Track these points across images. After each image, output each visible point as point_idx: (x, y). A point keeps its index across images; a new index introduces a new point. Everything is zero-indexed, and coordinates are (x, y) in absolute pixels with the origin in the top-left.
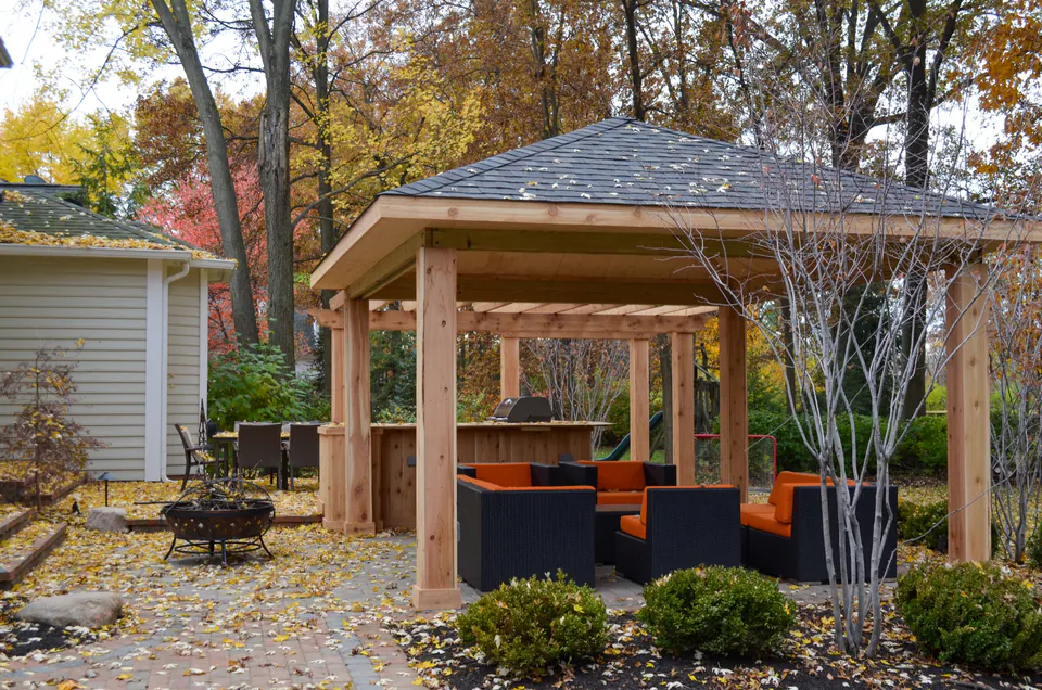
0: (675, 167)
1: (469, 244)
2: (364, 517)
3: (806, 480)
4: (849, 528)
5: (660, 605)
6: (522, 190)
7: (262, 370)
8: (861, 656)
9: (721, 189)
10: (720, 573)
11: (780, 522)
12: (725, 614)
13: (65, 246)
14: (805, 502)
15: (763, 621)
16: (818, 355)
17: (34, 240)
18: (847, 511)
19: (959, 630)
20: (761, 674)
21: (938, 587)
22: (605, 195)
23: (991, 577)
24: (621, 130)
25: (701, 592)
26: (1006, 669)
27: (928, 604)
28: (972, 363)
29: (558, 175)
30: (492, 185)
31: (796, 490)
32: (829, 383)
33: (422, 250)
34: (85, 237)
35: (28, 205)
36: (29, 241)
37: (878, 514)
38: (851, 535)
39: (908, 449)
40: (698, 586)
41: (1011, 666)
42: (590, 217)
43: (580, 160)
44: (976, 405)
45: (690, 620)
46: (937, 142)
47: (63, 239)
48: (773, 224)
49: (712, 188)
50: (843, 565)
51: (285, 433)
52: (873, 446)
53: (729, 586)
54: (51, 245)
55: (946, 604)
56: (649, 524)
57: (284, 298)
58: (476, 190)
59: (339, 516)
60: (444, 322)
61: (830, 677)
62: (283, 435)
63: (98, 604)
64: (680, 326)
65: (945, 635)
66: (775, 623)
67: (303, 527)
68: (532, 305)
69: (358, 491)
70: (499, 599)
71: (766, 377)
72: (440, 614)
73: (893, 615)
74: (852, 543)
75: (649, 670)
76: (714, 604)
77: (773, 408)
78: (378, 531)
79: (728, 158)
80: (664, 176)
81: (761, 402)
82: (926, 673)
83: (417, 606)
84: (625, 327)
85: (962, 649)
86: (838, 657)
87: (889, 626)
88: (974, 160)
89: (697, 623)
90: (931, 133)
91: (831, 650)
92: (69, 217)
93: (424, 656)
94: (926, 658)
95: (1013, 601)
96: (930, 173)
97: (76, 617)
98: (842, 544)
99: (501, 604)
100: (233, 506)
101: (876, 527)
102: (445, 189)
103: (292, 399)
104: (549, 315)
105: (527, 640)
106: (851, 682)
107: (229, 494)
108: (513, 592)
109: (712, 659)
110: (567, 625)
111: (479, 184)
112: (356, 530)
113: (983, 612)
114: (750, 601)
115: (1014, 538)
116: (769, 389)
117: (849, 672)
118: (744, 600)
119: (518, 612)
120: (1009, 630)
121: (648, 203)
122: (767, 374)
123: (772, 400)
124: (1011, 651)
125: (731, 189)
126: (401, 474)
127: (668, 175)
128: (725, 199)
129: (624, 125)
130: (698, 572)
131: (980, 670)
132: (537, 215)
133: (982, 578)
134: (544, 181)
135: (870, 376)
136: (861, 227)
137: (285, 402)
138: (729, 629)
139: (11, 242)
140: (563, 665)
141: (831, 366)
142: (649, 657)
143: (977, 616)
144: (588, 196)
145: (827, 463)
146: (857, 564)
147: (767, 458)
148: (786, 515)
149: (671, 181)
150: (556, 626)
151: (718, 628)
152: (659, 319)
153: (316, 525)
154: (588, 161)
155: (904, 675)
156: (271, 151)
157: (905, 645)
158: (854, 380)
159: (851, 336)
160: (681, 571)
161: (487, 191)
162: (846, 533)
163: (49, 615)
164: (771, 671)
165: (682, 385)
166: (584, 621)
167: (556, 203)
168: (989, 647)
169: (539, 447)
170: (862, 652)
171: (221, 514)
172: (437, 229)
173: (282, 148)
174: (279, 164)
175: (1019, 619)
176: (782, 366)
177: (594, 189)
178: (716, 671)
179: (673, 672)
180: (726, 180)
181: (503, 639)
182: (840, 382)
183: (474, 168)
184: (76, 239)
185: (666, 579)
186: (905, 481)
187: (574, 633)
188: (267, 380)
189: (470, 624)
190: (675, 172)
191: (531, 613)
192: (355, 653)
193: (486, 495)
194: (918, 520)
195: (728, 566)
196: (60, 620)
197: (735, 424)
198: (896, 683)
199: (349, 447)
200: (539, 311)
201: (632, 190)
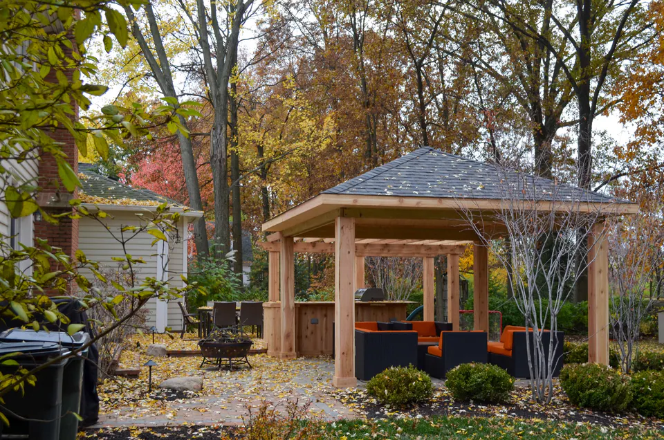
0: (456, 176)
1: (361, 215)
2: (291, 349)
3: (519, 329)
4: (538, 347)
5: (455, 379)
6: (386, 190)
7: (218, 272)
8: (543, 404)
9: (479, 188)
10: (481, 366)
11: (506, 349)
12: (483, 382)
13: (115, 204)
14: (519, 339)
15: (500, 385)
16: (524, 267)
17: (98, 201)
18: (538, 339)
19: (587, 392)
20: (499, 409)
21: (579, 373)
22: (424, 192)
23: (602, 369)
24: (427, 155)
25: (473, 373)
26: (609, 411)
27: (574, 381)
28: (600, 272)
29: (401, 182)
30: (372, 187)
31: (514, 333)
32: (530, 281)
33: (339, 218)
34: (124, 199)
35: (90, 181)
36: (95, 202)
37: (551, 340)
38: (539, 349)
39: (579, 320)
40: (471, 371)
41: (611, 409)
42: (418, 203)
43: (411, 174)
44: (602, 292)
45: (468, 385)
46: (596, 140)
47: (113, 201)
48: (503, 206)
49: (474, 187)
50: (536, 364)
51: (238, 307)
52: (549, 310)
53: (485, 371)
54: (107, 204)
55: (582, 381)
56: (443, 350)
57: (225, 232)
58: (364, 190)
59: (277, 349)
60: (349, 252)
61: (529, 410)
62: (237, 308)
63: (195, 381)
64: (452, 250)
65: (581, 395)
66: (506, 387)
67: (257, 355)
68: (376, 240)
69: (288, 336)
70: (385, 375)
71: (495, 277)
72: (348, 388)
73: (560, 391)
74: (540, 353)
75: (451, 406)
76: (479, 378)
77: (499, 296)
78: (298, 357)
79: (481, 170)
80: (450, 181)
81: (494, 292)
82: (572, 411)
83: (336, 386)
84: (423, 251)
85: (589, 400)
86: (532, 404)
87: (558, 395)
88: (617, 150)
89: (471, 386)
90: (593, 134)
91: (531, 402)
92: (113, 188)
93: (348, 402)
94: (573, 406)
95: (612, 379)
96: (592, 158)
97: (187, 386)
98: (535, 354)
99: (386, 377)
100: (234, 341)
101: (551, 346)
102: (350, 189)
103: (232, 289)
104: (382, 245)
105: (399, 392)
106: (539, 412)
107: (232, 336)
108: (392, 372)
109: (477, 402)
110: (416, 385)
111: (366, 187)
112: (287, 356)
113: (598, 384)
114: (494, 377)
115: (625, 361)
116: (497, 284)
117: (538, 409)
118: (491, 376)
119: (395, 380)
120: (609, 392)
121: (445, 196)
122: (496, 275)
123: (498, 291)
124: (611, 401)
125: (483, 188)
126: (308, 328)
127: (453, 181)
128: (482, 194)
129: (428, 152)
130: (471, 365)
131: (597, 411)
132: (394, 202)
133: (598, 369)
134: (395, 185)
135: (548, 279)
136: (544, 207)
137: (228, 290)
138: (485, 389)
139: (86, 202)
140: (413, 404)
141: (530, 274)
142: (450, 402)
143: (595, 386)
144: (417, 193)
145: (528, 317)
146: (542, 363)
147: (496, 324)
148: (510, 345)
149: (454, 184)
150: (411, 386)
151: (481, 389)
152: (441, 247)
153: (264, 354)
154: (414, 173)
155: (563, 411)
156: (217, 149)
157: (564, 401)
158: (541, 281)
159: (540, 261)
160: (464, 364)
161: (370, 190)
162: (537, 349)
163: (175, 386)
164: (504, 407)
165: (453, 282)
166: (423, 384)
167: (403, 196)
168: (601, 399)
169: (379, 314)
170: (544, 403)
171: (229, 345)
172: (346, 208)
173: (223, 147)
174: (221, 156)
175: (614, 387)
176: (505, 271)
177: (419, 189)
178: (480, 407)
179: (461, 406)
180: (481, 183)
181: (389, 392)
182: (535, 281)
183: (362, 178)
184: (120, 200)
185: (458, 367)
186: (576, 338)
187: (419, 389)
188: (219, 278)
189: (373, 386)
190: (456, 179)
191: (400, 380)
192: (318, 401)
193: (366, 335)
194: (577, 353)
195: (484, 363)
196: (180, 388)
197: (482, 302)
198: (559, 414)
199: (283, 314)
200: (380, 243)
201: (437, 189)
